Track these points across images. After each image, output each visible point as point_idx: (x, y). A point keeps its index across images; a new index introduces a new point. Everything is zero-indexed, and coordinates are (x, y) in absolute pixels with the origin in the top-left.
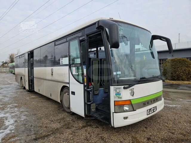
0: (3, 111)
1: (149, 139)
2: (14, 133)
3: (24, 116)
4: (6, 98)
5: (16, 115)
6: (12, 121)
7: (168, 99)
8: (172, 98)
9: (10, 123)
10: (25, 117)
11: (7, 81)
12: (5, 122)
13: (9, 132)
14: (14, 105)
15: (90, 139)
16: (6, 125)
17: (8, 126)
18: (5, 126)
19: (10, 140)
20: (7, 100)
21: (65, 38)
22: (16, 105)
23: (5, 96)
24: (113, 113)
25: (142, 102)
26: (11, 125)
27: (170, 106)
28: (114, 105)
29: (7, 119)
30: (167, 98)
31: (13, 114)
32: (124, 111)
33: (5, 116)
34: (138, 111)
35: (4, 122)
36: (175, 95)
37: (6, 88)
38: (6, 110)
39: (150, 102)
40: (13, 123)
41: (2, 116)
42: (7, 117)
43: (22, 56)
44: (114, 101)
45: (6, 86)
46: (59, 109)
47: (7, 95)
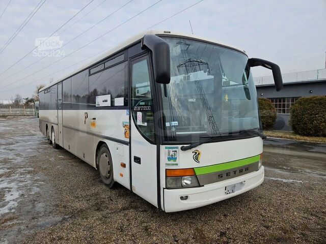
0: (8, 178)
1: (223, 234)
2: (14, 213)
3: (38, 187)
4: (18, 158)
5: (26, 186)
6: (16, 195)
7: (284, 169)
8: (292, 167)
9: (12, 198)
10: (38, 189)
11: (28, 131)
12: (6, 195)
13: (7, 211)
14: (28, 169)
15: (127, 229)
16: (6, 201)
17: (9, 202)
18: (4, 202)
19: (5, 223)
20: (19, 161)
21: (102, 62)
22: (31, 169)
23: (17, 155)
24: (164, 189)
25: (215, 174)
26: (13, 200)
27: (284, 181)
28: (166, 176)
29: (10, 191)
30: (284, 167)
31: (21, 184)
32: (182, 187)
33: (9, 186)
34: (207, 187)
35: (4, 195)
36: (300, 161)
37: (23, 141)
38: (13, 178)
39: (232, 174)
40: (17, 199)
41: (4, 187)
42: (12, 188)
43: (48, 90)
44: (166, 169)
45: (26, 138)
46: (94, 180)
47: (21, 154)
